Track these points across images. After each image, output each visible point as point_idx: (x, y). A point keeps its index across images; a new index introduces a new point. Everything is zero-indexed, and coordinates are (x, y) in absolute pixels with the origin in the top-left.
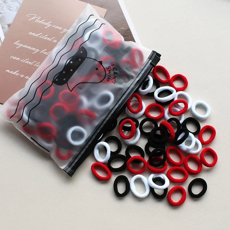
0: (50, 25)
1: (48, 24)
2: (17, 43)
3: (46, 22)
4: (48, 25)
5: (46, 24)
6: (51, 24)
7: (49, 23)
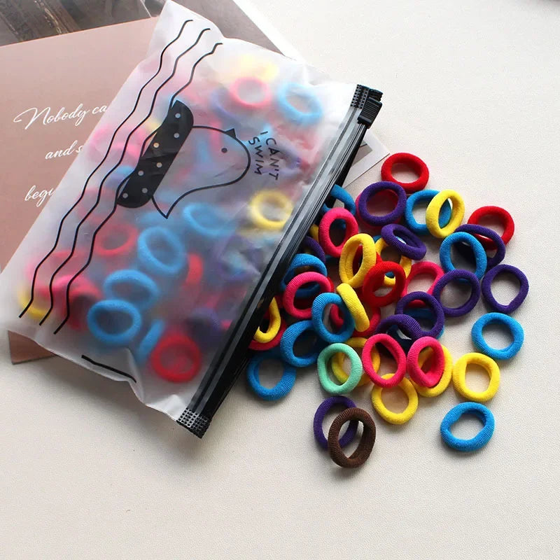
0: (85, 112)
1: (76, 114)
2: (32, 195)
3: (69, 111)
4: (78, 115)
5: (72, 116)
6: (83, 109)
7: (77, 110)
